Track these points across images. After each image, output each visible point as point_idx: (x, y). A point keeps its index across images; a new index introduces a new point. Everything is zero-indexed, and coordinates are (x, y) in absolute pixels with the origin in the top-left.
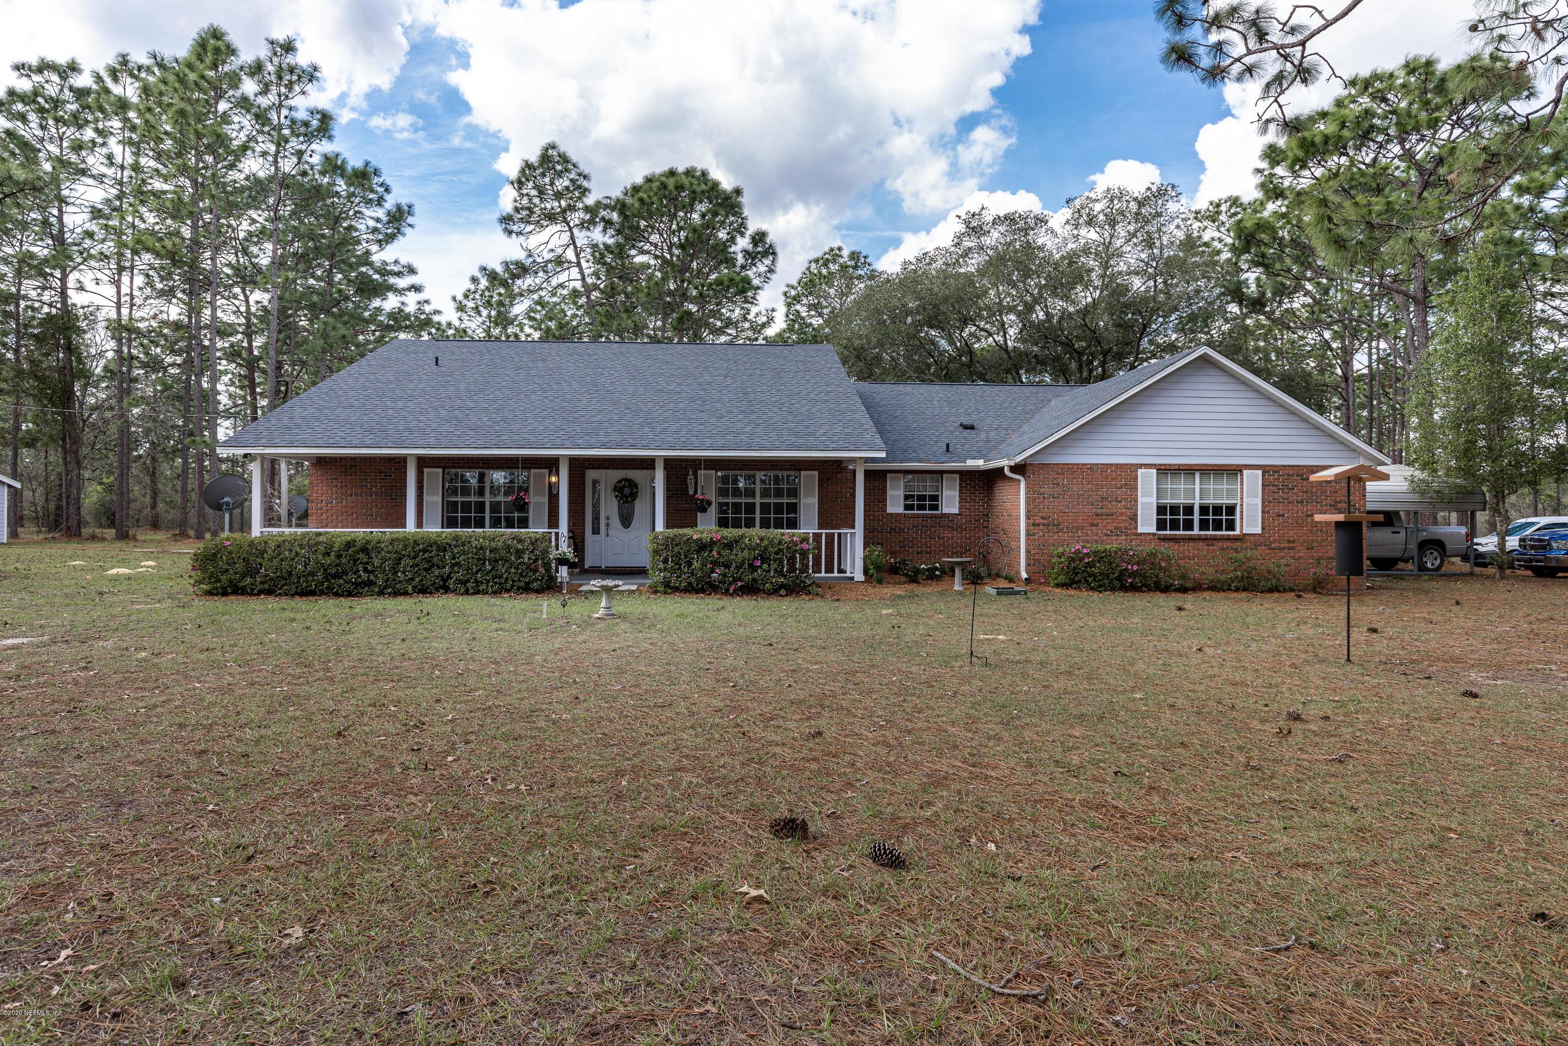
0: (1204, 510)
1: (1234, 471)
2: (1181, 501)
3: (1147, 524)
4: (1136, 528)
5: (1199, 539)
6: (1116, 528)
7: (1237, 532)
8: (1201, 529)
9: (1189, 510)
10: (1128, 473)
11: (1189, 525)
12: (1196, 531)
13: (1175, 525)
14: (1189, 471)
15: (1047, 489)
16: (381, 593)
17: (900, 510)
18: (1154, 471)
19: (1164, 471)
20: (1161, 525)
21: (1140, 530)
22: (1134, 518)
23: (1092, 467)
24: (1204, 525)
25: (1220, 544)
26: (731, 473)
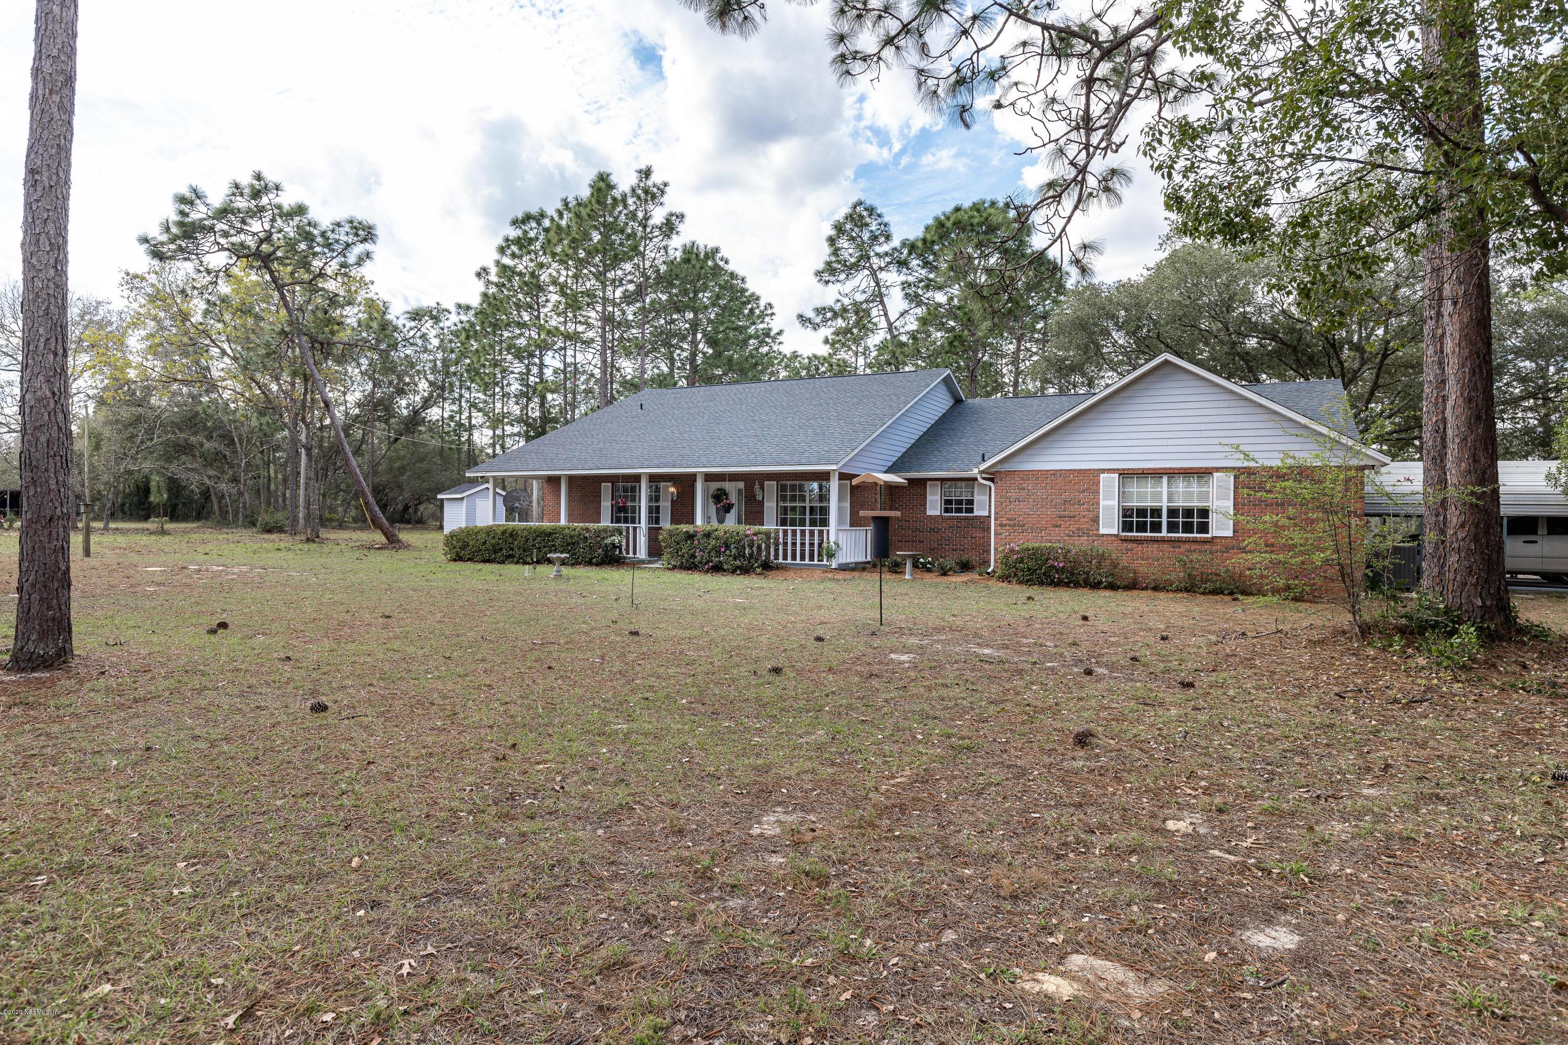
0: (1173, 512)
1: (1204, 473)
2: (1149, 504)
3: (1109, 525)
4: (1098, 529)
5: (1163, 540)
6: (1078, 529)
7: (1209, 536)
8: (1169, 532)
9: (1156, 512)
10: (1089, 478)
11: (1156, 527)
12: (1164, 533)
13: (1142, 527)
14: (1156, 474)
15: (1013, 494)
16: (517, 563)
17: (937, 512)
18: (1116, 475)
19: (1126, 475)
20: (1127, 526)
21: (1102, 531)
22: (1096, 520)
23: (1055, 473)
24: (1172, 527)
25: (1187, 546)
26: (798, 483)
